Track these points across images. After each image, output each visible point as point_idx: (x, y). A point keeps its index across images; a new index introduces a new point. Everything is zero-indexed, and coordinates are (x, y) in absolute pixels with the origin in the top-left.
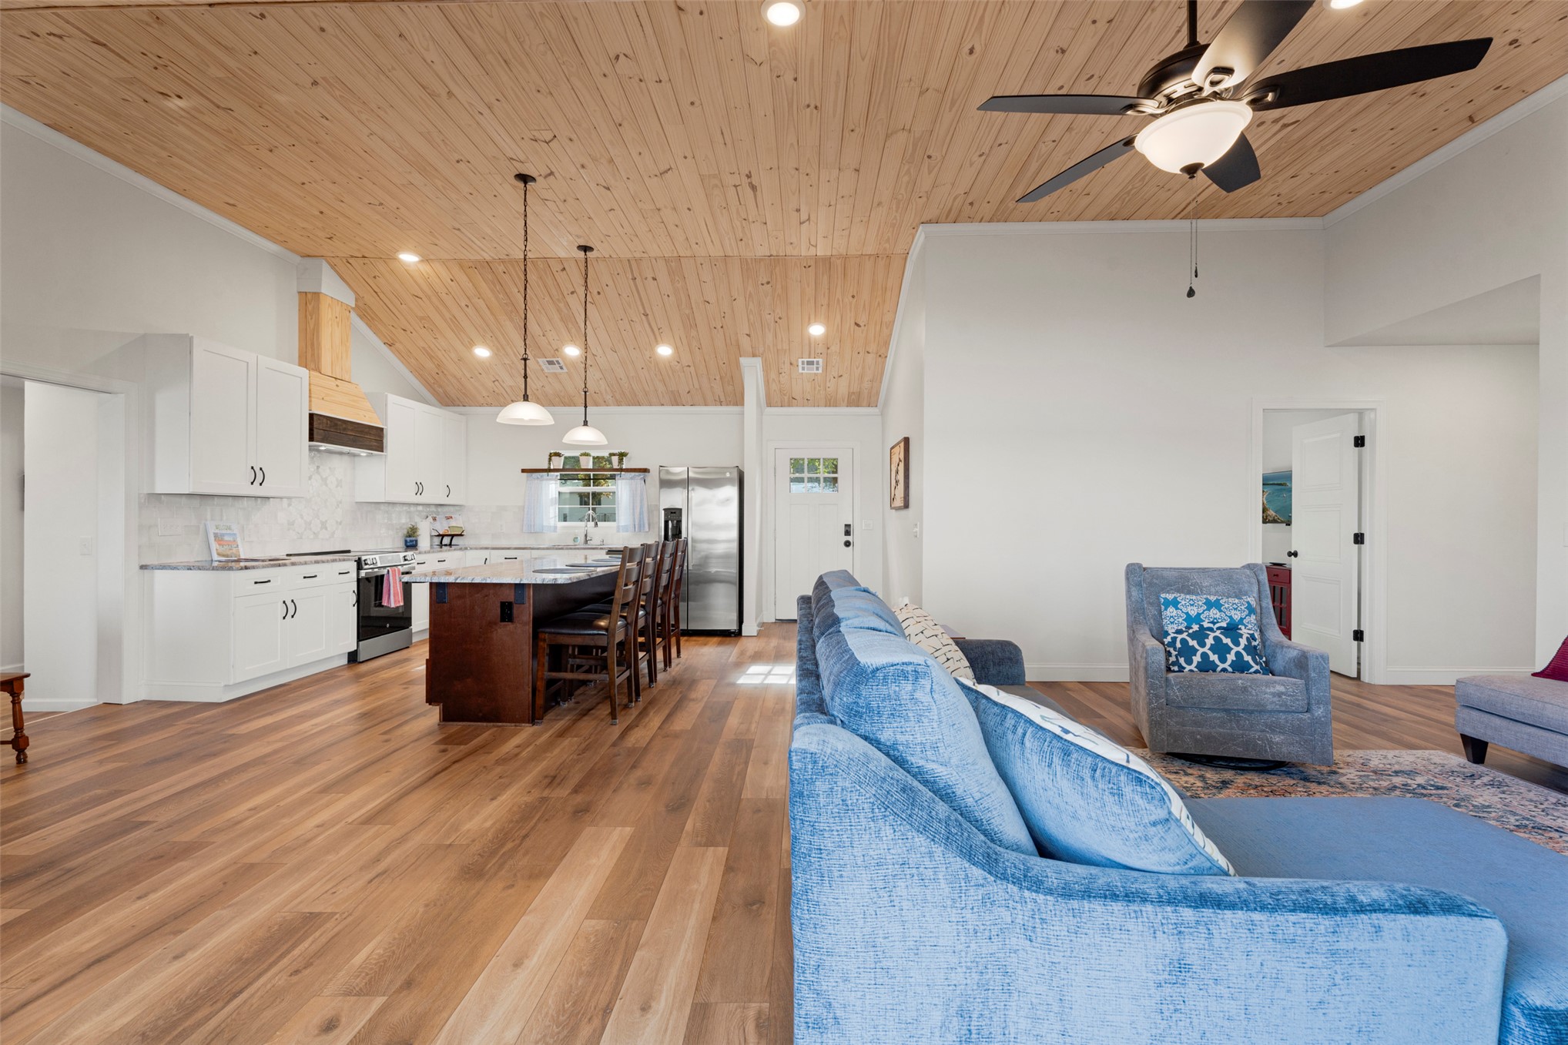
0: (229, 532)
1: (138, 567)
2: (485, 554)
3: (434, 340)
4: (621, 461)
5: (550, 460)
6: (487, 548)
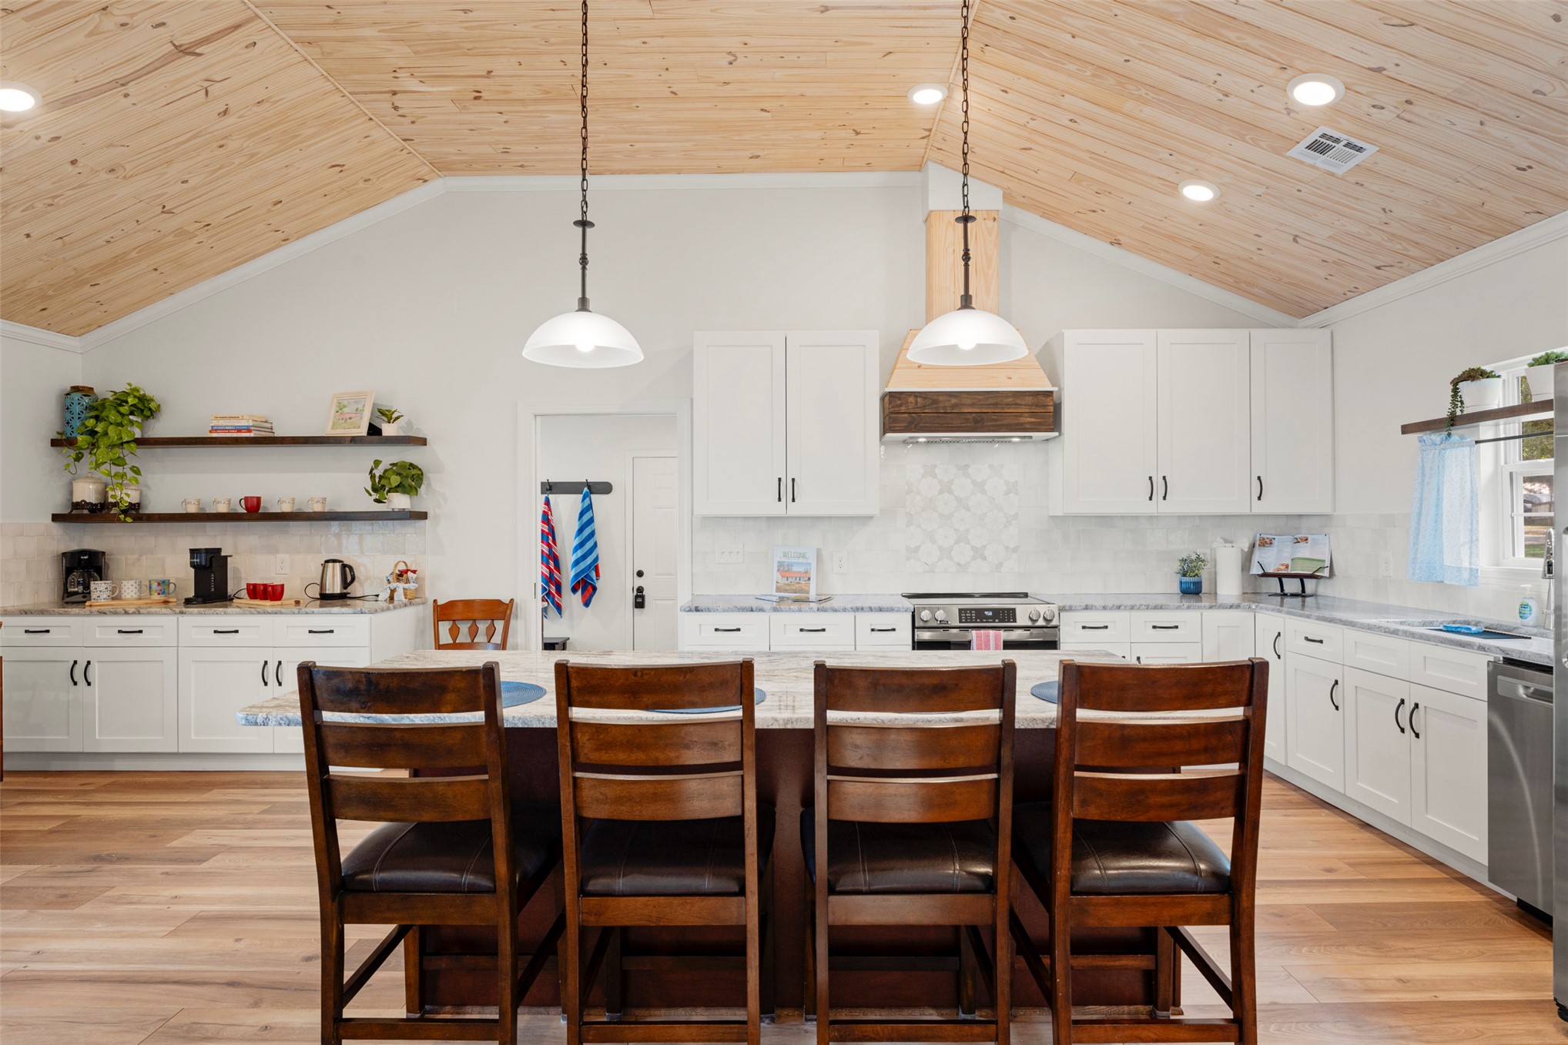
0: (801, 560)
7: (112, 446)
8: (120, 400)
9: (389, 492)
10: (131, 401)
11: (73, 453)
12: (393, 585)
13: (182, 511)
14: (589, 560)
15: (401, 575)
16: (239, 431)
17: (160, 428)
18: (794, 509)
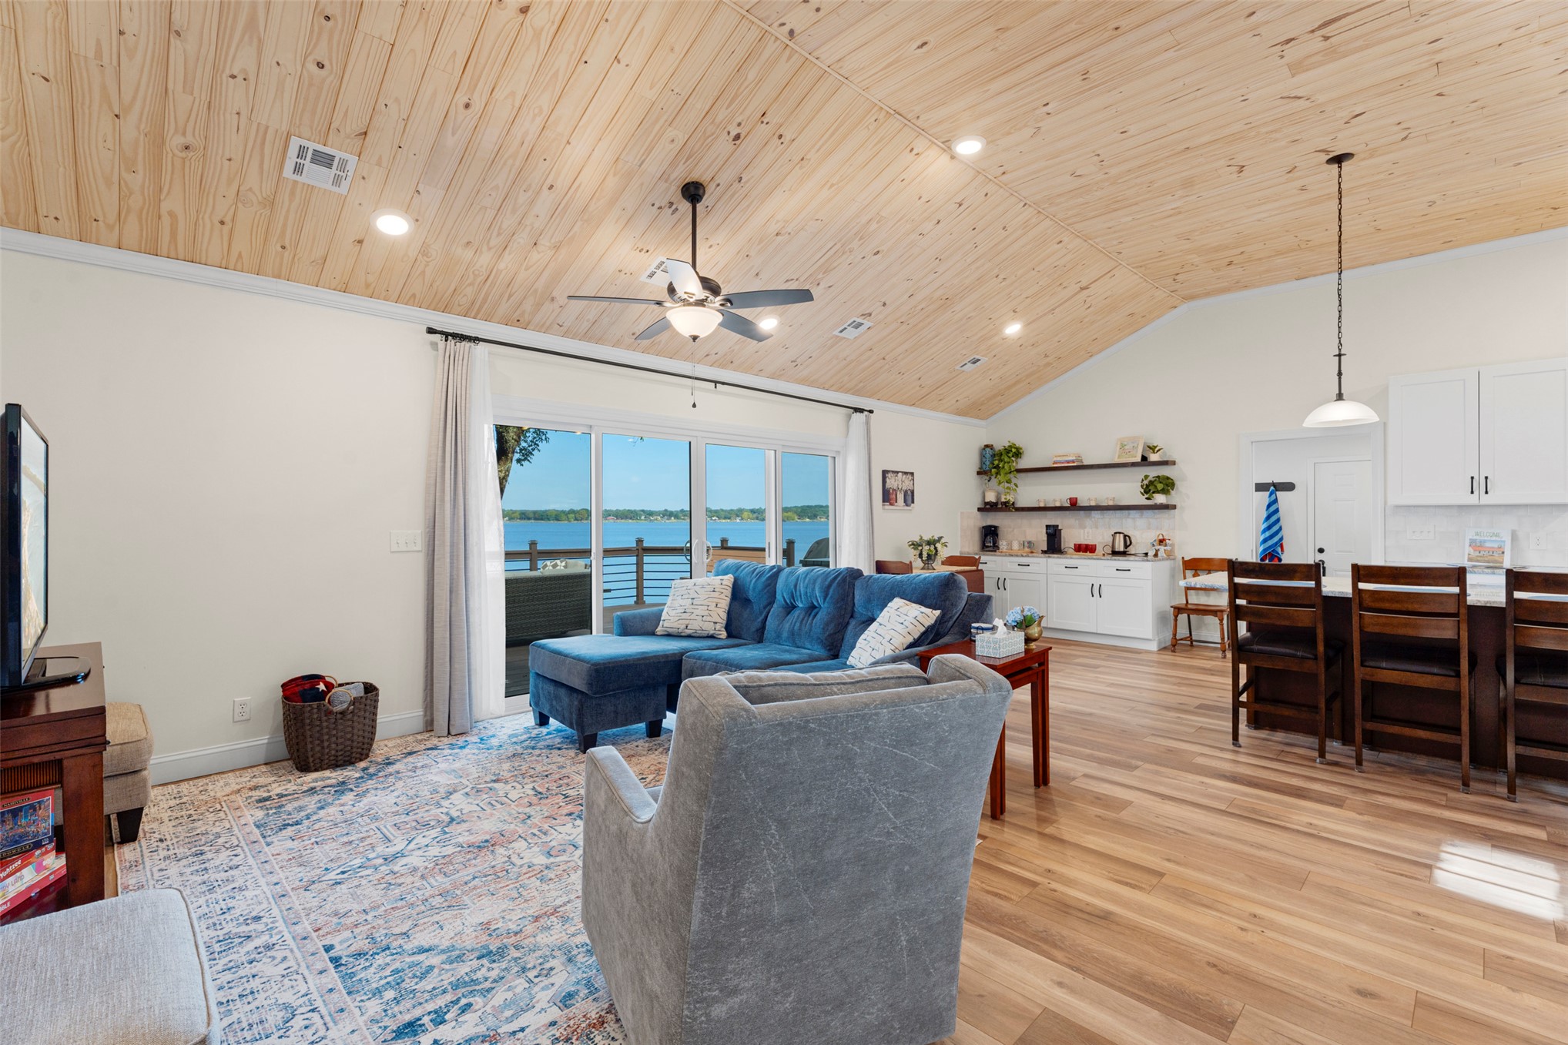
0: (1494, 538)
7: (1006, 474)
8: (1008, 451)
9: (1154, 493)
10: (1014, 450)
11: (988, 478)
12: (1158, 547)
13: (1036, 506)
14: (1276, 539)
15: (1161, 541)
16: (1068, 463)
17: (1023, 463)
18: (1486, 500)
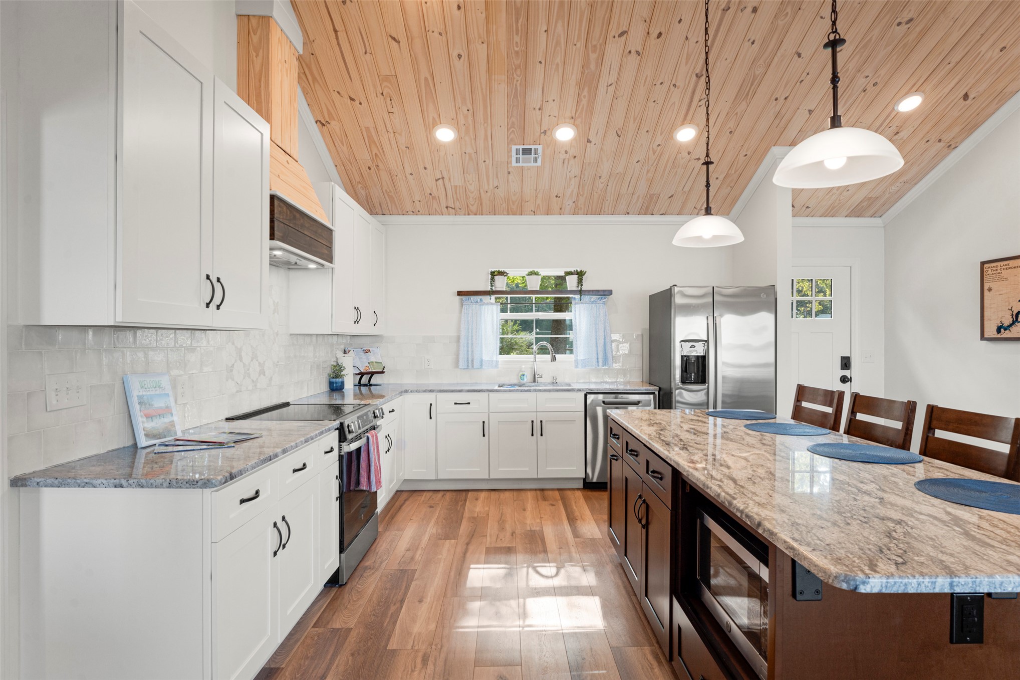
1: (7, 483)
2: (430, 398)
3: (386, 115)
4: (580, 281)
5: (493, 279)
6: (431, 391)
